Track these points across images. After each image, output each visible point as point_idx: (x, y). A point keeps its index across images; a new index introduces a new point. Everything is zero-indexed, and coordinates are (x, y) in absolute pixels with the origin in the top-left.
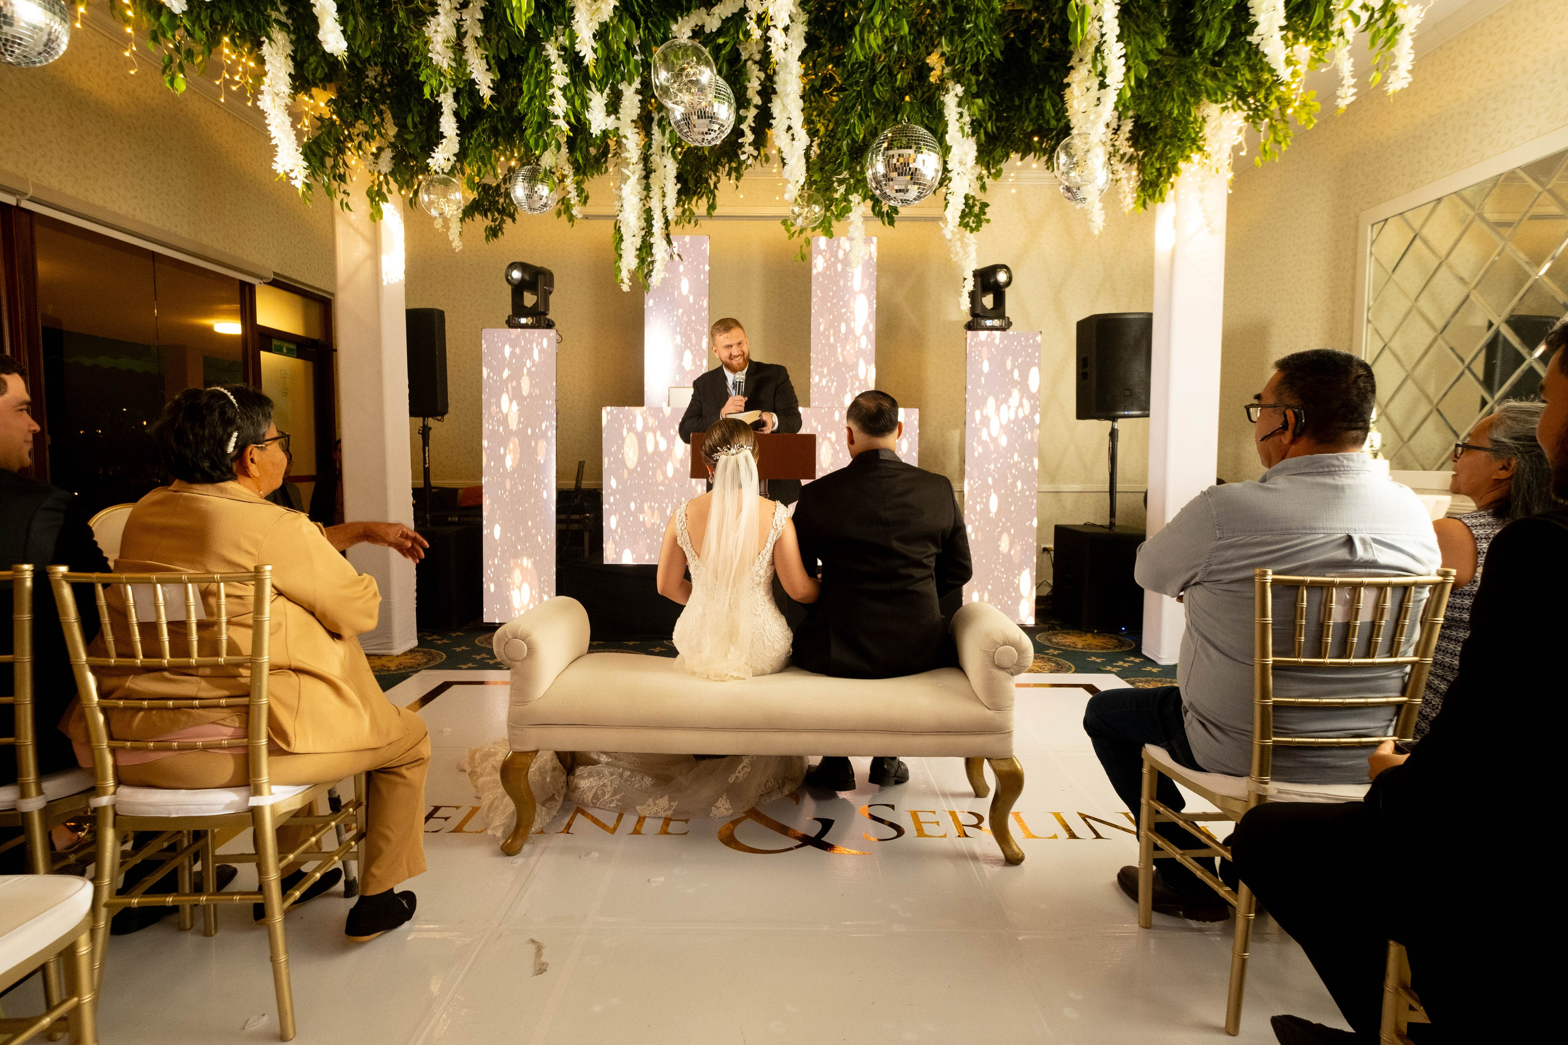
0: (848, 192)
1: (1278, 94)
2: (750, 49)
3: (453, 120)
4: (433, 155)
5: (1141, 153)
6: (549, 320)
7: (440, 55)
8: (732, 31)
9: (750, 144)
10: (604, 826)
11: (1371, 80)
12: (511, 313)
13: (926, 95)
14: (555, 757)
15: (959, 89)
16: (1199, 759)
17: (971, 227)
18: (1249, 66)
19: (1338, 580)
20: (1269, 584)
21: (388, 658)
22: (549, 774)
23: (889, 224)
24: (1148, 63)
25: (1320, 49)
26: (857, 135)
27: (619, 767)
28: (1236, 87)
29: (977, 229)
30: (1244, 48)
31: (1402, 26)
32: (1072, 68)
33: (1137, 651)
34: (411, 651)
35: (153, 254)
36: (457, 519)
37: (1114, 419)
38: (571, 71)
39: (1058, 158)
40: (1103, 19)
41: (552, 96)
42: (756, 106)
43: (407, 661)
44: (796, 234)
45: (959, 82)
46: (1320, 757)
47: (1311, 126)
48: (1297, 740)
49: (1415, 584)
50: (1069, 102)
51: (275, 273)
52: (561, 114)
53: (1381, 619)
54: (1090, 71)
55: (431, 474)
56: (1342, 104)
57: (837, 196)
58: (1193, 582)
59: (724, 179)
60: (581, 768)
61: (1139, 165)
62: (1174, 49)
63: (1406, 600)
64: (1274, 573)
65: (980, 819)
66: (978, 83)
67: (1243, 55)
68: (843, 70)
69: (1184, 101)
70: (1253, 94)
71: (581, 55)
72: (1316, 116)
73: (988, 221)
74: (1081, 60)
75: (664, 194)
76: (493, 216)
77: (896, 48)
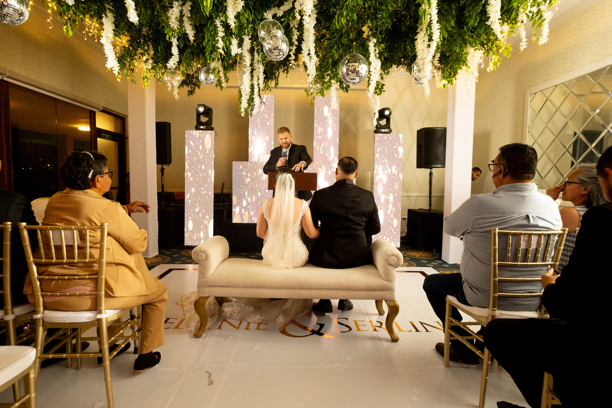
0: (330, 79)
1: (496, 44)
2: (294, 23)
3: (177, 48)
4: (169, 62)
5: (443, 66)
6: (212, 127)
7: (174, 24)
8: (287, 16)
10: (234, 326)
11: (532, 39)
12: (196, 124)
13: (361, 42)
14: (215, 299)
15: (375, 40)
16: (469, 301)
17: (378, 93)
18: (485, 34)
19: (523, 232)
20: (497, 234)
21: (148, 259)
22: (213, 305)
23: (346, 92)
24: (447, 31)
25: (512, 27)
26: (335, 57)
27: (240, 303)
28: (480, 41)
29: (380, 94)
30: (483, 26)
31: (545, 19)
32: (418, 33)
33: (440, 258)
34: (156, 256)
35: (56, 99)
36: (174, 205)
37: (431, 168)
38: (225, 31)
39: (413, 67)
40: (432, 14)
41: (218, 40)
43: (155, 260)
44: (310, 95)
45: (374, 37)
46: (516, 300)
47: (509, 57)
48: (507, 294)
49: (553, 234)
50: (417, 46)
51: (103, 107)
52: (221, 47)
53: (540, 247)
54: (425, 34)
55: (165, 187)
56: (522, 48)
57: (326, 80)
58: (467, 232)
59: (282, 73)
60: (225, 303)
61: (442, 70)
62: (457, 26)
63: (549, 240)
64: (499, 229)
65: (381, 324)
66: (382, 38)
67: (483, 29)
68: (330, 32)
69: (461, 46)
70: (487, 44)
71: (230, 24)
72: (510, 53)
73: (384, 91)
74: (421, 30)
75: (258, 79)
76: (191, 86)
77: (350, 24)
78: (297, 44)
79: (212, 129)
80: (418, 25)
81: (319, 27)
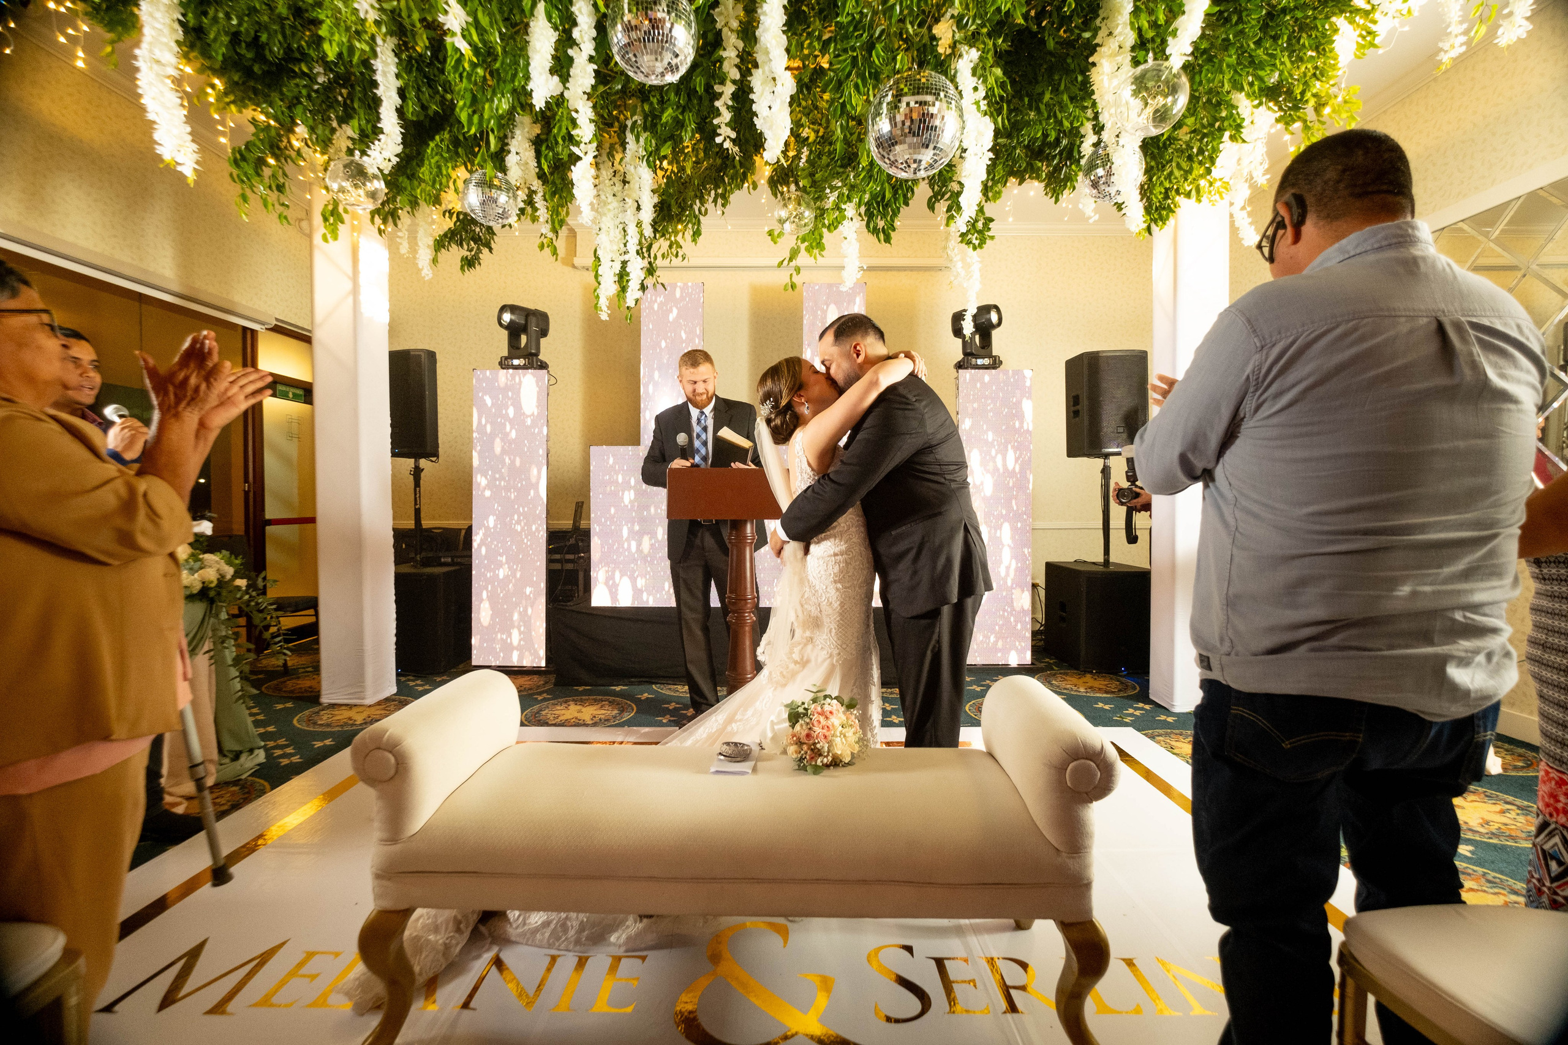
0: (840, 201)
1: (1314, 91)
2: (726, 14)
3: (395, 115)
4: (369, 152)
6: (541, 362)
9: (726, 125)
12: (506, 354)
15: (974, 54)
17: (974, 244)
21: (360, 709)
23: (885, 242)
26: (853, 108)
29: (980, 246)
32: (1098, 45)
34: (387, 700)
35: (140, 296)
36: (449, 560)
37: (1106, 456)
42: (734, 82)
43: (379, 712)
45: (973, 47)
50: (1096, 82)
51: (277, 319)
55: (422, 515)
56: (1446, 58)
57: (828, 204)
73: (992, 238)
74: (1110, 34)
75: (639, 208)
76: (468, 245)
77: (898, 8)
78: (738, 77)
79: (543, 366)
80: (1098, 21)
81: (803, 38)
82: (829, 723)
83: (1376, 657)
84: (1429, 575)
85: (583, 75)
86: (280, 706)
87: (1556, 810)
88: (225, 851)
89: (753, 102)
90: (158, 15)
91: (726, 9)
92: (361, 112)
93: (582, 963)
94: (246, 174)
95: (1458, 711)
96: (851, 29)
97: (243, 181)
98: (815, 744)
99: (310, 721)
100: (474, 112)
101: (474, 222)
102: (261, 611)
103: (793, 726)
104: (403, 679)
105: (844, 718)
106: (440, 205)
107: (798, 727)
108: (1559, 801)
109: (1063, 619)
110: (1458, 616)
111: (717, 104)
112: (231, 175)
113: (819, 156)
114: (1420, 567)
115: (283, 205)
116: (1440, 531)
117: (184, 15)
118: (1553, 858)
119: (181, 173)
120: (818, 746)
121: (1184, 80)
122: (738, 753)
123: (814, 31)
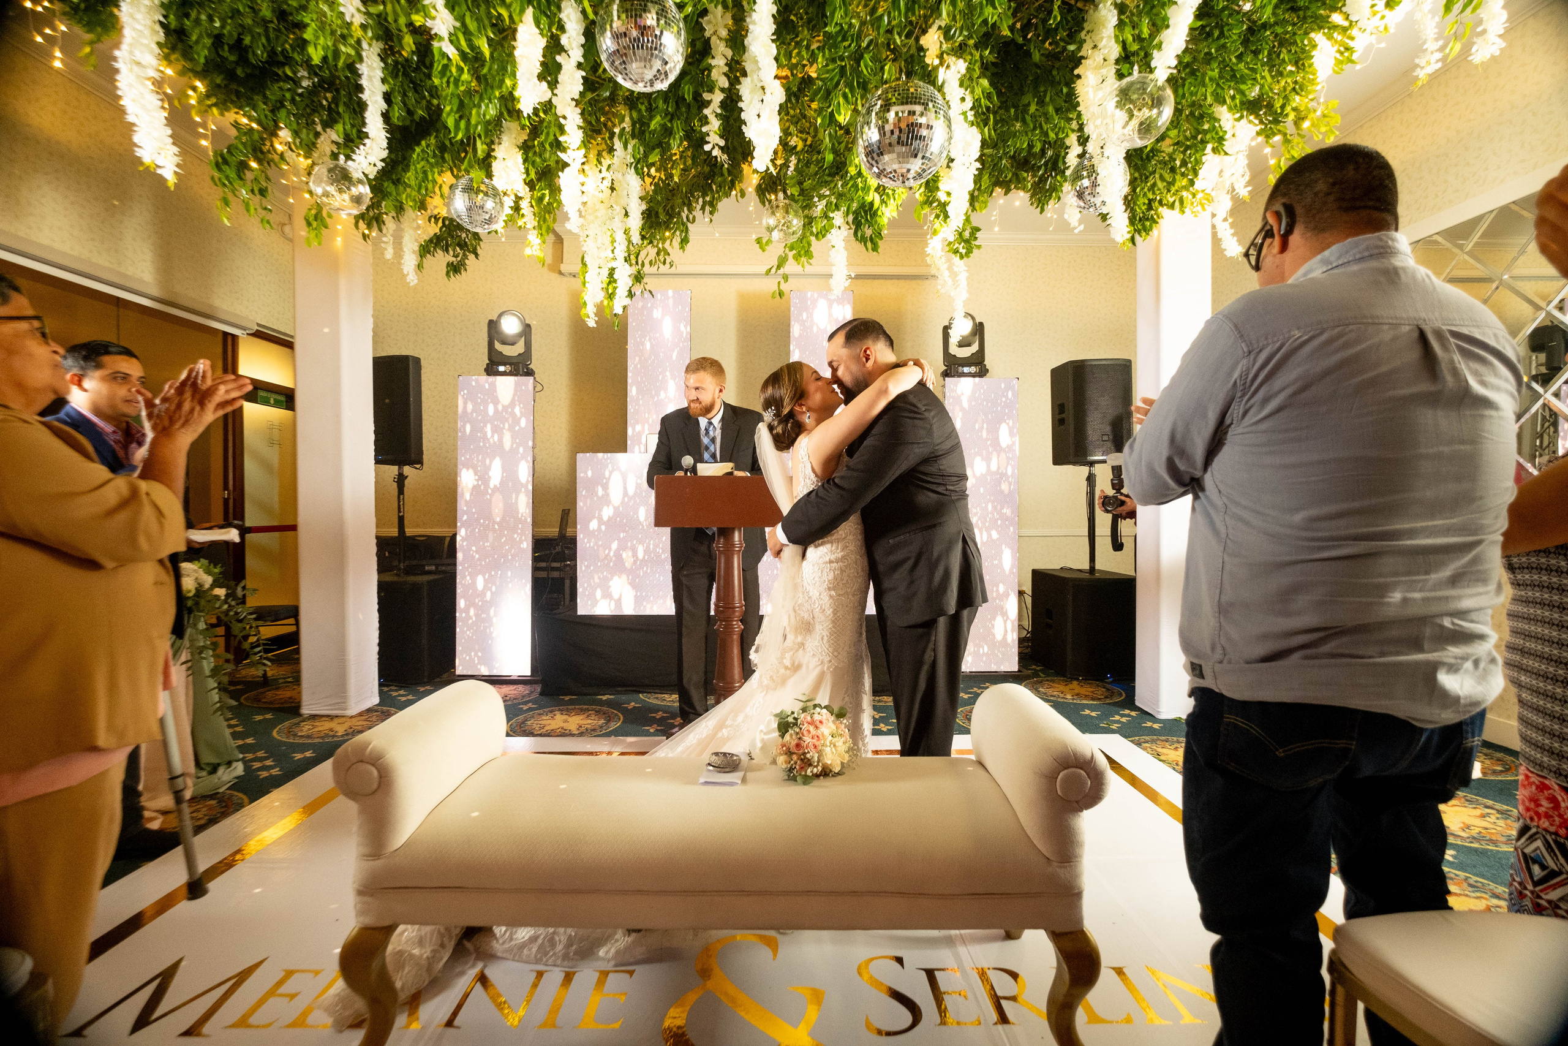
0: (829, 210)
1: (1294, 105)
2: (715, 25)
3: (380, 120)
4: (354, 157)
6: (529, 369)
9: (715, 132)
11: (1448, 50)
12: (488, 361)
15: (961, 65)
17: (961, 253)
23: (872, 250)
29: (967, 255)
32: (1083, 57)
33: (1129, 702)
34: (369, 710)
35: (118, 299)
36: (433, 568)
37: (1092, 464)
42: (722, 90)
43: (361, 723)
44: (773, 270)
45: (961, 57)
50: (1081, 95)
51: (258, 325)
54: (1105, 59)
55: (406, 522)
56: (1422, 74)
57: (816, 212)
59: (697, 213)
65: (1020, 982)
66: (982, 59)
73: (979, 247)
74: (1095, 47)
75: (627, 214)
76: (454, 251)
77: (886, 18)
78: (727, 85)
79: (530, 373)
80: (1083, 34)
81: (791, 47)
82: (819, 732)
83: (1368, 664)
84: (1419, 581)
85: (572, 81)
86: (259, 718)
87: (1538, 814)
88: (202, 867)
89: (741, 110)
90: (139, 16)
91: (715, 17)
92: (346, 116)
93: (568, 978)
94: (227, 177)
95: (1448, 717)
96: (840, 39)
97: (225, 185)
98: (804, 754)
99: (289, 732)
100: (461, 117)
101: (460, 227)
102: (240, 621)
103: (782, 736)
104: (385, 689)
105: (833, 727)
106: (426, 210)
107: (787, 737)
108: (1541, 805)
109: (1049, 626)
110: (1447, 622)
111: (706, 111)
112: (213, 178)
113: (808, 164)
114: (1409, 573)
115: (265, 209)
116: (1428, 537)
117: (165, 17)
118: (1535, 861)
119: (161, 176)
120: (808, 756)
121: (1169, 92)
122: (727, 764)
123: (802, 40)
